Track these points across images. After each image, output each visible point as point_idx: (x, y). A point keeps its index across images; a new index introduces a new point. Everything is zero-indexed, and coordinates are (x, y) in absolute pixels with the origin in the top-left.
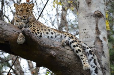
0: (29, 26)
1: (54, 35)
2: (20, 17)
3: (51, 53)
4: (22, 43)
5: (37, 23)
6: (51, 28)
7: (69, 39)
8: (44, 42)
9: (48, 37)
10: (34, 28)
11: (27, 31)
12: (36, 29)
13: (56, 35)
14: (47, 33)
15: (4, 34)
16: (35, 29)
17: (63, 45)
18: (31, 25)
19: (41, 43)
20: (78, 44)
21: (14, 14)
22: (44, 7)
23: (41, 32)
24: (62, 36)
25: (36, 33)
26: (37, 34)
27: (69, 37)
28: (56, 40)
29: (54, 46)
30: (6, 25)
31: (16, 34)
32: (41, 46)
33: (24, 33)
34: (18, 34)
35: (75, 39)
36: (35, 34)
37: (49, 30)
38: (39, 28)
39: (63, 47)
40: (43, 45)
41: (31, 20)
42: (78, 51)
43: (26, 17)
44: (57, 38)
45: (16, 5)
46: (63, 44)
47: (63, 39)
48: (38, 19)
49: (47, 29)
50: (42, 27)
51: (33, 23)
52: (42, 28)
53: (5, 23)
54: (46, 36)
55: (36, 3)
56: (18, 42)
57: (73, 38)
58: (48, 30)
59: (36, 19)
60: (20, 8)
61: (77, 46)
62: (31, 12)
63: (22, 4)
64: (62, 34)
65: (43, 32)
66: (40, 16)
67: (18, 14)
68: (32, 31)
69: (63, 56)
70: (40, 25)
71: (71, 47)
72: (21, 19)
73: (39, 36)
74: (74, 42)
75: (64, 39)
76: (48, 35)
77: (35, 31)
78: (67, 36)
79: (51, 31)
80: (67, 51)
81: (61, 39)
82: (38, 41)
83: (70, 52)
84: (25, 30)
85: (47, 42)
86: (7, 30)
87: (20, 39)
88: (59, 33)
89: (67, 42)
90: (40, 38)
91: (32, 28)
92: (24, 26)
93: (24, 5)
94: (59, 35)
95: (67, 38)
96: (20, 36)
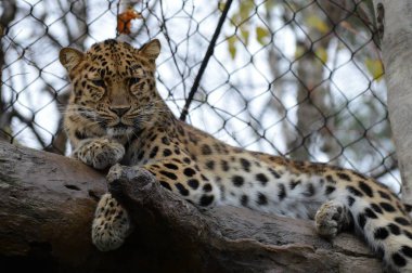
0: (141, 157)
1: (271, 189)
4: (119, 246)
5: (182, 133)
6: (254, 154)
7: (352, 201)
8: (228, 226)
9: (245, 200)
10: (168, 160)
11: (135, 179)
12: (181, 167)
13: (282, 187)
14: (238, 181)
15: (24, 208)
16: (175, 168)
17: (325, 232)
18: (153, 146)
19: (209, 234)
20: (398, 220)
21: (61, 100)
22: (210, 52)
23: (204, 178)
24: (311, 190)
25: (179, 186)
27: (352, 189)
28: (283, 213)
29: (279, 243)
30: (29, 164)
31: (80, 201)
32: (215, 249)
33: (119, 190)
34: (91, 199)
35: (383, 195)
36: (175, 190)
38: (194, 158)
39: (326, 244)
40: (223, 242)
41: (150, 124)
42: (402, 254)
43: (127, 110)
44: (286, 200)
45: (69, 56)
46: (323, 225)
47: (319, 204)
48: (185, 113)
49: (233, 159)
50: (206, 151)
51: (161, 135)
52: (211, 157)
53: (22, 153)
54: (233, 194)
55: (166, 35)
56: (94, 242)
57: (369, 192)
58: (238, 164)
59: (173, 117)
60: (92, 69)
61: (396, 231)
64: (315, 180)
65: (218, 179)
67: (83, 99)
68: (159, 177)
70: (195, 142)
71: (363, 240)
72: (104, 125)
73: (197, 201)
74: (380, 212)
75: (328, 202)
77: (174, 177)
78: (341, 186)
79: (255, 170)
80: (349, 259)
81: (311, 202)
82: (194, 223)
83: (365, 267)
84: (124, 176)
85: (241, 227)
86: (38, 188)
87: (103, 227)
88: (298, 175)
89: (342, 216)
90: (202, 208)
91: (160, 164)
92: (119, 156)
93: (108, 52)
94: (299, 182)
95: (340, 196)
96: (103, 209)
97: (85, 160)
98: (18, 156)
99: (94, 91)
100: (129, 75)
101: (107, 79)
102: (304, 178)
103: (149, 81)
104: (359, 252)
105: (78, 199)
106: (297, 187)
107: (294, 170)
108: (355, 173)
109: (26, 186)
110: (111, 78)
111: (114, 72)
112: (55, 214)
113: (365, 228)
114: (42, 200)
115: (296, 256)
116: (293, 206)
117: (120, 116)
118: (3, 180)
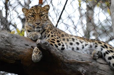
0: (45, 37)
1: (80, 46)
2: (31, 25)
3: (79, 70)
5: (56, 31)
6: (76, 36)
8: (69, 56)
9: (73, 49)
10: (53, 38)
11: (44, 43)
12: (56, 40)
13: (83, 46)
14: (71, 44)
15: (14, 50)
16: (54, 40)
17: (95, 58)
18: (48, 34)
19: (63, 58)
22: (64, 9)
23: (62, 43)
24: (91, 46)
25: (56, 45)
26: (57, 47)
27: (102, 46)
28: (83, 52)
29: (82, 60)
30: (15, 39)
31: (29, 49)
32: (65, 62)
33: (39, 46)
34: (32, 48)
35: (110, 48)
36: (55, 46)
37: (73, 40)
38: (59, 38)
39: (95, 61)
40: (67, 60)
44: (84, 49)
46: (94, 56)
47: (93, 50)
48: (57, 25)
49: (70, 38)
50: (63, 36)
54: (70, 47)
56: (33, 60)
57: (107, 47)
58: (71, 40)
60: (31, 13)
62: (45, 17)
63: (32, 7)
64: (92, 44)
65: (66, 43)
66: (58, 22)
67: (29, 21)
68: (50, 43)
69: (96, 73)
70: (60, 33)
71: (105, 60)
73: (60, 49)
74: (110, 52)
75: (95, 50)
76: (73, 46)
77: (54, 42)
78: (99, 45)
80: (101, 65)
81: (91, 50)
82: (59, 55)
83: (105, 67)
84: (41, 42)
85: (72, 56)
86: (17, 45)
87: (35, 56)
88: (87, 42)
89: (99, 53)
90: (62, 51)
91: (50, 39)
92: (39, 37)
93: (35, 8)
94: (88, 44)
95: (99, 48)
96: (35, 51)
98: (12, 37)
99: (31, 19)
100: (40, 14)
101: (34, 15)
102: (89, 43)
103: (46, 16)
104: (104, 63)
106: (87, 46)
107: (87, 41)
108: (103, 42)
109: (15, 45)
110: (36, 15)
112: (22, 52)
113: (106, 57)
114: (19, 48)
115: (87, 64)
116: (86, 51)
117: (38, 25)
118: (8, 43)
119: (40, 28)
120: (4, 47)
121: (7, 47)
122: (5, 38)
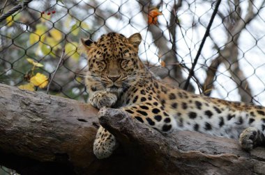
4: (108, 156)
5: (157, 87)
6: (206, 98)
7: (264, 128)
8: (183, 143)
10: (144, 104)
11: (115, 116)
13: (222, 119)
14: (193, 115)
15: (51, 133)
16: (147, 108)
18: (135, 96)
19: (168, 148)
24: (241, 121)
25: (149, 120)
27: (264, 121)
28: (222, 135)
29: (215, 153)
30: (56, 107)
31: (86, 129)
34: (94, 127)
37: (199, 104)
39: (246, 154)
40: (178, 153)
41: (134, 83)
44: (224, 127)
49: (191, 102)
50: (172, 97)
51: (141, 89)
52: (175, 101)
53: (52, 100)
54: (189, 124)
58: (193, 105)
65: (179, 114)
78: (258, 119)
80: (260, 163)
81: (240, 128)
82: (157, 142)
84: (107, 114)
85: (191, 143)
86: (60, 121)
87: (99, 144)
88: (234, 111)
90: (164, 132)
91: (138, 106)
92: (113, 101)
93: (109, 42)
94: (234, 116)
96: (100, 133)
97: (93, 104)
98: (49, 102)
101: (107, 59)
102: (237, 113)
103: (133, 59)
105: (85, 127)
107: (233, 108)
109: (53, 120)
111: (111, 55)
112: (71, 137)
114: (62, 128)
115: (226, 161)
116: (229, 131)
117: (114, 81)
118: (38, 116)
119: (117, 88)
120: (27, 125)
121: (35, 126)
122: (31, 105)
